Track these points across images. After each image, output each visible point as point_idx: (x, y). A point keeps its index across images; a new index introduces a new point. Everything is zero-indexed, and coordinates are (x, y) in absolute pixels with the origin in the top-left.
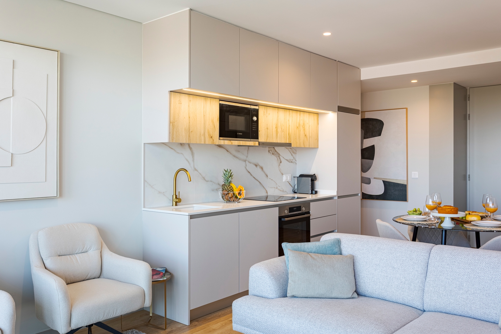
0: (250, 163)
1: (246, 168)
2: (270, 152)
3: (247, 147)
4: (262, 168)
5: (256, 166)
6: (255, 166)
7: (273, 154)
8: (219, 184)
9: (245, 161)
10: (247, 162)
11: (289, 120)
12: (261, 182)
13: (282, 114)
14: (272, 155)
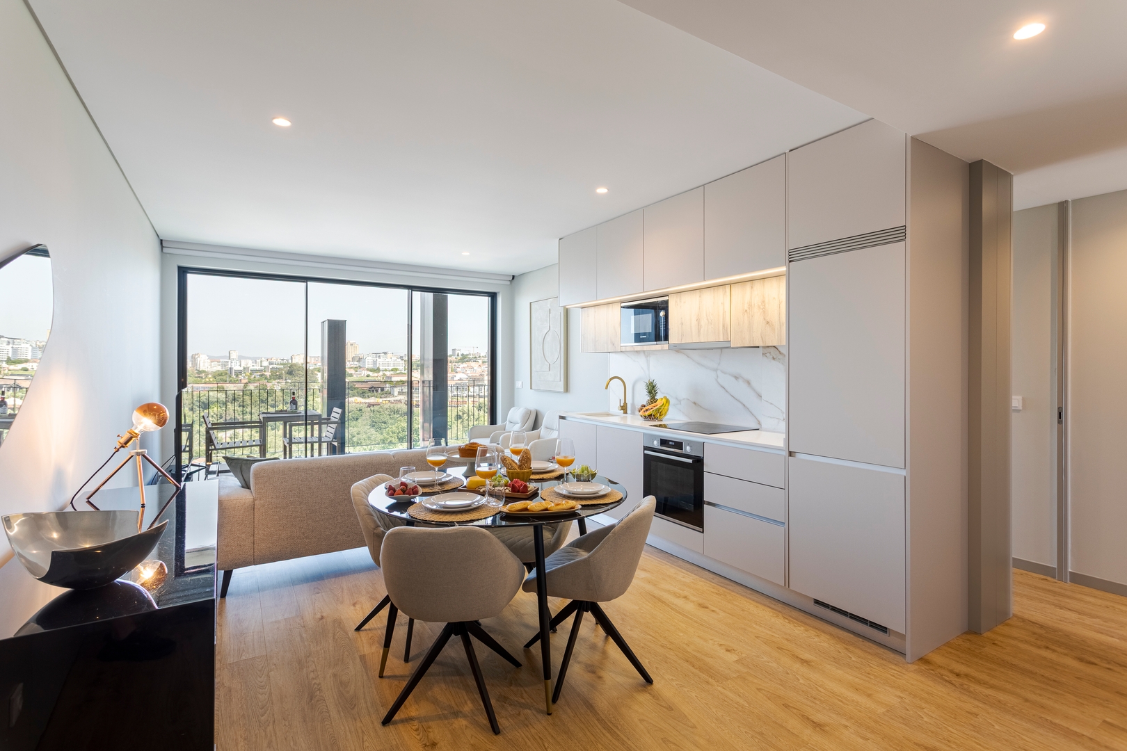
0: (725, 373)
1: (717, 380)
2: (768, 355)
3: (719, 350)
4: (748, 383)
5: (736, 378)
6: (734, 379)
7: (774, 359)
8: (677, 399)
9: (716, 370)
10: (719, 372)
11: (723, 304)
12: (746, 405)
13: (708, 297)
14: (773, 361)
